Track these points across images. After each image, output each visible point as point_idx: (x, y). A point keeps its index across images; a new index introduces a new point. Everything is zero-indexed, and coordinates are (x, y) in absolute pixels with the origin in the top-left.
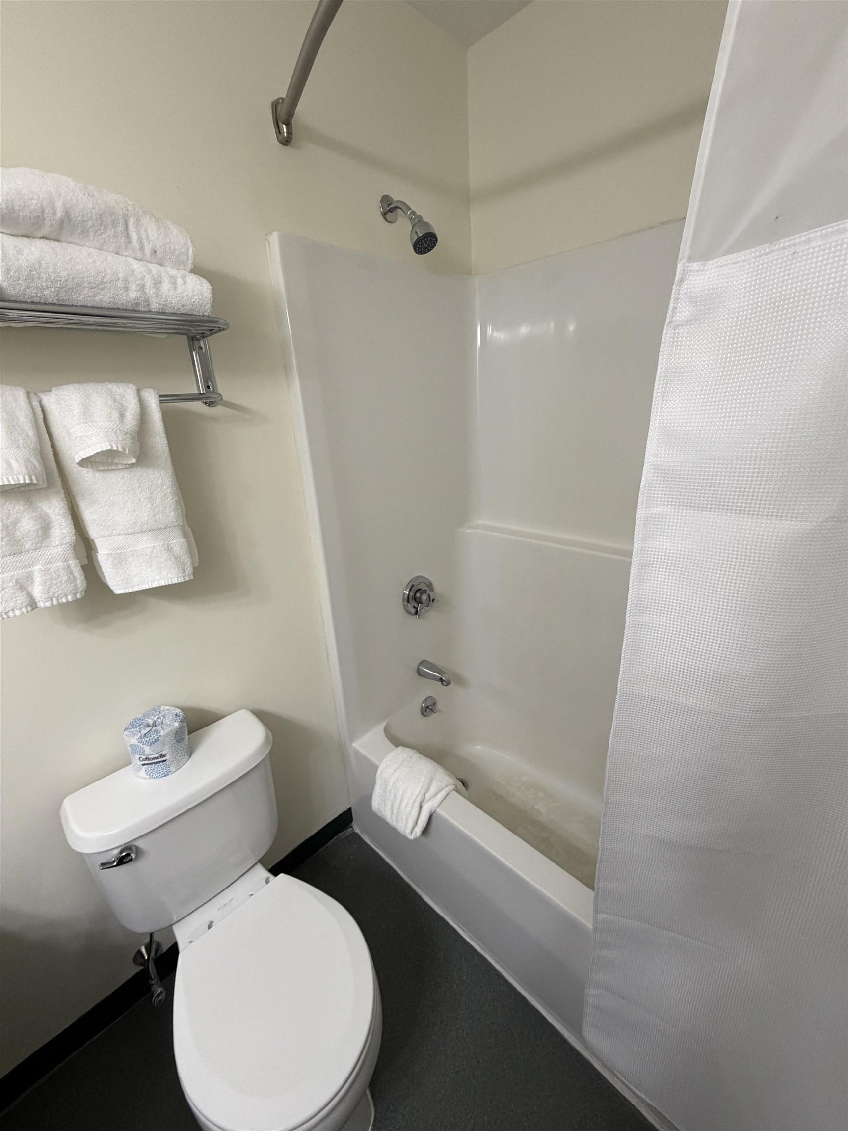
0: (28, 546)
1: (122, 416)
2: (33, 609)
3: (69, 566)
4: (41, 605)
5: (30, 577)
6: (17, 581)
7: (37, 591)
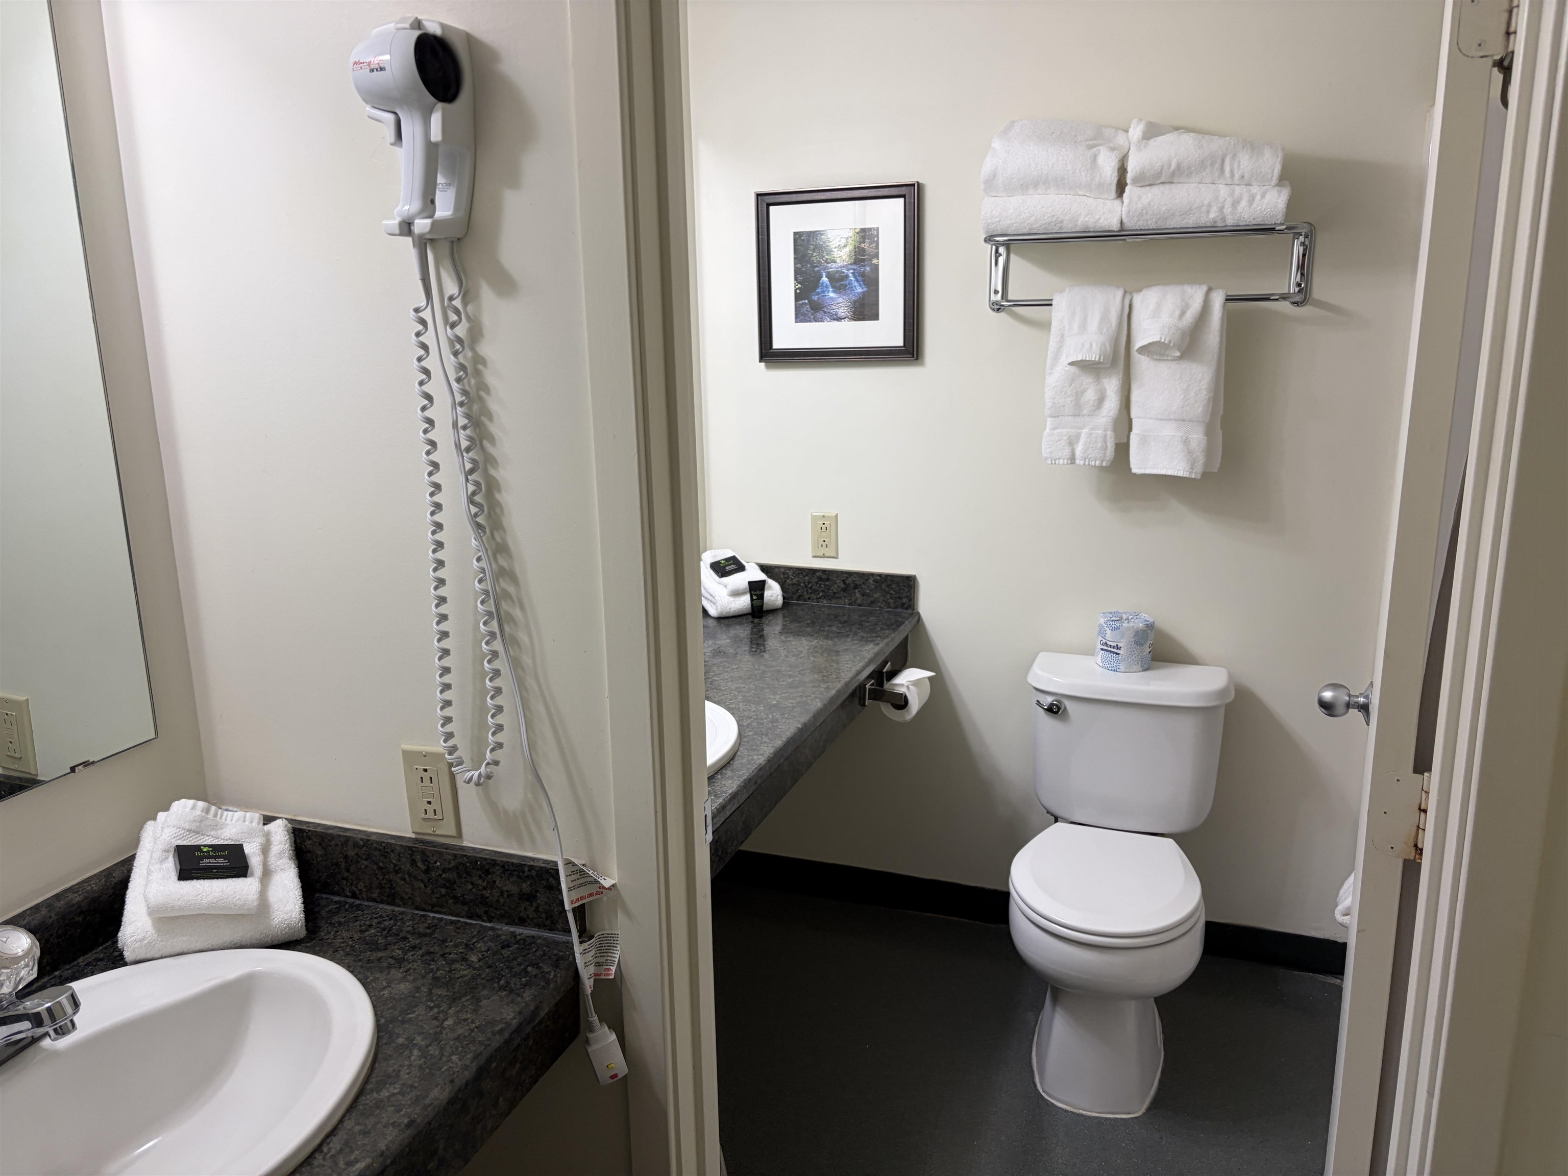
0: (1085, 412)
1: (1183, 313)
2: (1071, 463)
3: (1106, 436)
4: (1078, 462)
5: (1078, 437)
6: (1069, 436)
7: (1079, 450)
